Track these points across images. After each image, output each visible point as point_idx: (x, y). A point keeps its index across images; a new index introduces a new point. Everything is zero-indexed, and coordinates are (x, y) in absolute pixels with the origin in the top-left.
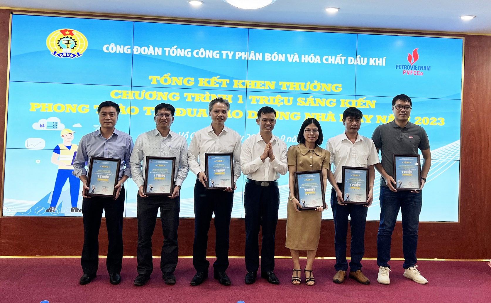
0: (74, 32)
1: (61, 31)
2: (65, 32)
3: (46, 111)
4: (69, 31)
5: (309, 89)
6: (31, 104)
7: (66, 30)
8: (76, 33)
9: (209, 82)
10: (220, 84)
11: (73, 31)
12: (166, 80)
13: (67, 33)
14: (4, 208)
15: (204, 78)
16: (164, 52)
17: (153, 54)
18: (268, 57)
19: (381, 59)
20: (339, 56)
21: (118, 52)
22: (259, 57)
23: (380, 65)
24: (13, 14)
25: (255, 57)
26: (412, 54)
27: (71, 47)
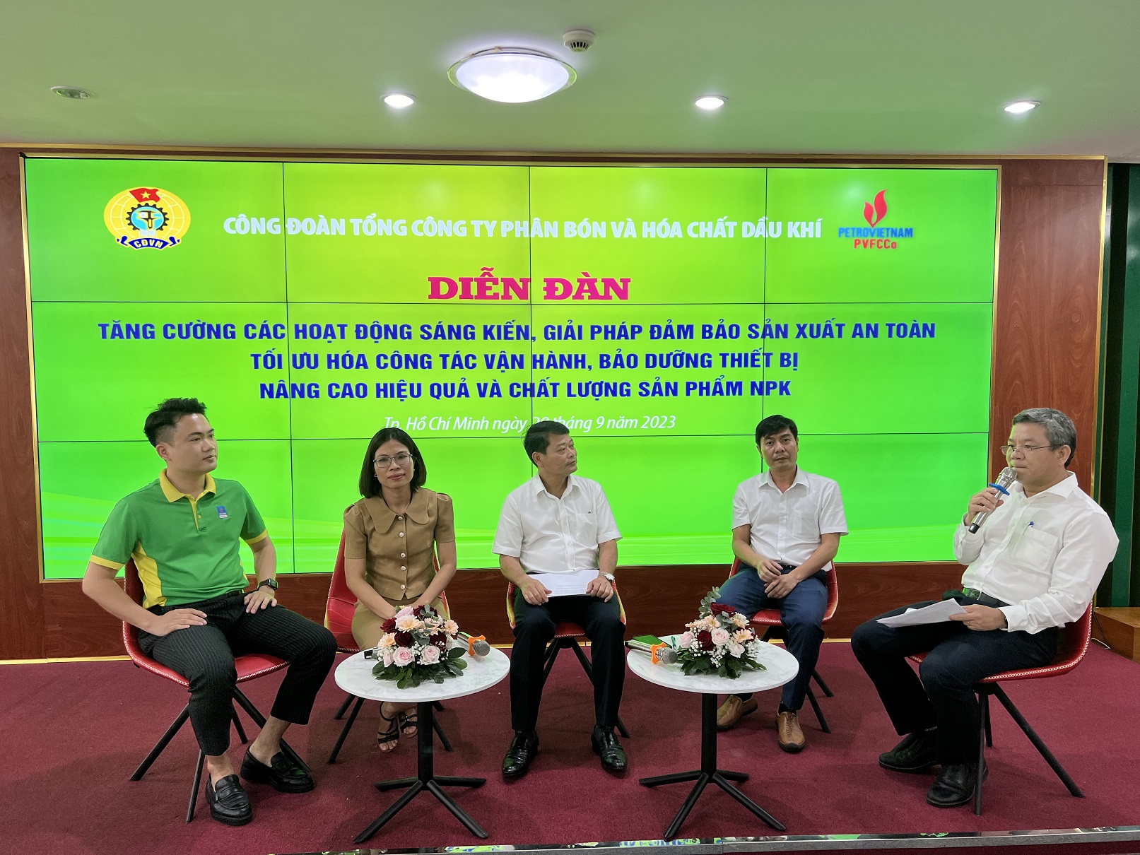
0: (160, 193)
1: (131, 192)
2: (142, 194)
4: (148, 191)
7: (143, 190)
8: (165, 195)
11: (157, 190)
13: (146, 195)
17: (327, 233)
18: (571, 230)
19: (811, 224)
20: (722, 220)
21: (254, 232)
22: (551, 230)
23: (811, 236)
24: (25, 157)
25: (543, 229)
26: (872, 203)
27: (156, 226)
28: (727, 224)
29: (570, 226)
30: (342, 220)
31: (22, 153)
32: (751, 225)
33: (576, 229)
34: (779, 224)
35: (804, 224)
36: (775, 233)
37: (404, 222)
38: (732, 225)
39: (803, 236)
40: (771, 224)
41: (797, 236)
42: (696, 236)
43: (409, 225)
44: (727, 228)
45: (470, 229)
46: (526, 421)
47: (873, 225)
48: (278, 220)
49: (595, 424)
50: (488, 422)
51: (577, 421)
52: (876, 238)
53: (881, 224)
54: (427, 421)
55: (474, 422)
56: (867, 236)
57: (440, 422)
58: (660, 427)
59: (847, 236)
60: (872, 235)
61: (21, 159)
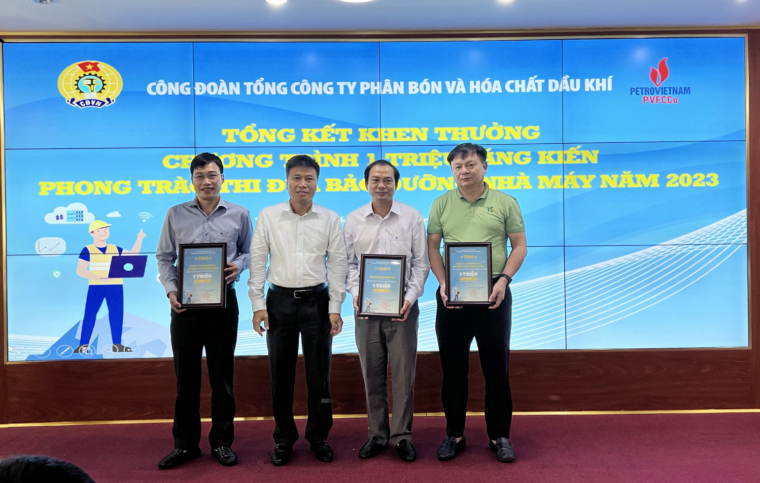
0: (101, 65)
1: (79, 65)
2: (87, 66)
3: (63, 194)
4: (92, 64)
5: (485, 137)
6: (40, 183)
7: (87, 64)
8: (104, 67)
9: (319, 135)
10: (338, 136)
11: (98, 63)
12: (249, 135)
13: (89, 67)
14: (10, 349)
15: (311, 128)
16: (243, 88)
17: (226, 93)
18: (414, 88)
19: (604, 80)
20: (533, 78)
21: (170, 93)
22: (399, 88)
23: (604, 89)
24: (3, 42)
25: (393, 88)
27: (96, 90)
28: (537, 81)
31: (1, 39)
43: (288, 86)
61: (1, 44)
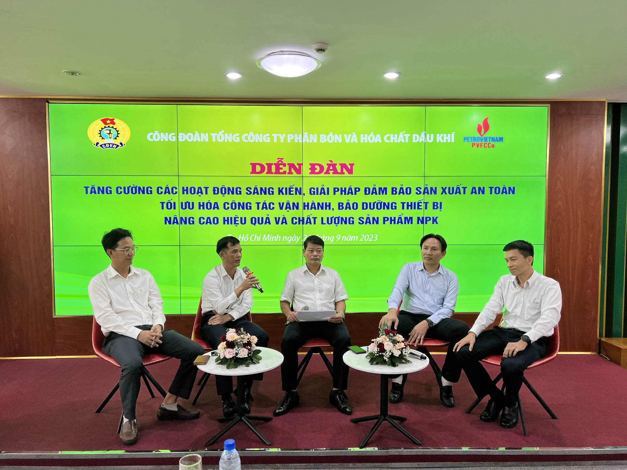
0: (116, 121)
1: (101, 120)
2: (107, 121)
4: (110, 120)
7: (107, 119)
8: (118, 122)
11: (114, 119)
13: (108, 122)
16: (210, 137)
18: (324, 139)
19: (449, 135)
20: (402, 133)
21: (162, 140)
22: (314, 139)
23: (449, 141)
24: (49, 103)
25: (309, 138)
26: (482, 125)
27: (113, 137)
28: (405, 135)
29: (323, 137)
30: (207, 134)
31: (47, 101)
32: (418, 136)
33: (326, 138)
34: (432, 135)
35: (445, 135)
36: (430, 140)
37: (238, 135)
38: (407, 136)
39: (445, 141)
40: (428, 135)
41: (442, 141)
42: (389, 141)
43: (240, 136)
44: (404, 137)
45: (272, 138)
46: (300, 237)
47: (482, 136)
48: (174, 134)
49: (335, 239)
50: (280, 237)
51: (326, 237)
52: (483, 142)
53: (485, 135)
54: (249, 237)
55: (273, 237)
56: (479, 141)
57: (255, 237)
58: (369, 240)
59: (468, 141)
60: (482, 141)
61: (47, 103)
